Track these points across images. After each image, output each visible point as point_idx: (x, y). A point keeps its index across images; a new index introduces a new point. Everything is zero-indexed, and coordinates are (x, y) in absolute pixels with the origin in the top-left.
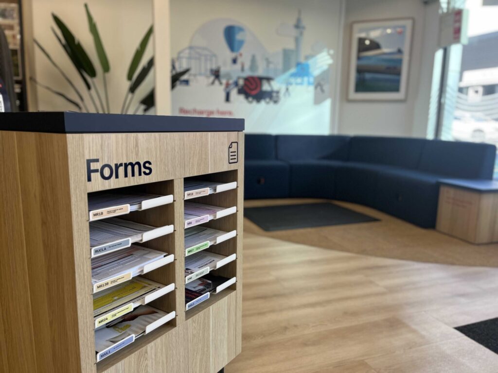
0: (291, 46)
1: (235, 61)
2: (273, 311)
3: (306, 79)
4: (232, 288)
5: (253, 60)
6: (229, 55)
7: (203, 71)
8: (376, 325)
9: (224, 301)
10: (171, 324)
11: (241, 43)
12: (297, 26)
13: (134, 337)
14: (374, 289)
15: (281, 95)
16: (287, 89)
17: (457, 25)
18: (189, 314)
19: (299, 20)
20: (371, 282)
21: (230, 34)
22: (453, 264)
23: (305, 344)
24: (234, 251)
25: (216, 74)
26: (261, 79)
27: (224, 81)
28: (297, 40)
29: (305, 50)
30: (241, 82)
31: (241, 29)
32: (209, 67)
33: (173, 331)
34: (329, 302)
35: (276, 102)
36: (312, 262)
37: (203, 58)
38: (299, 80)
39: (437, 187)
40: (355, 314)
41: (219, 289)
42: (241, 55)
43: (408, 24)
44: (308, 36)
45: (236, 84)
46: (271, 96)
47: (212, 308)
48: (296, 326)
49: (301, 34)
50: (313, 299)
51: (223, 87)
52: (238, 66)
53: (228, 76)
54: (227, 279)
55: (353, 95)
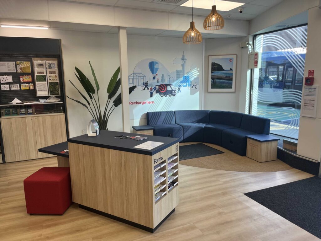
0: (180, 68)
1: (154, 78)
2: (185, 192)
3: (188, 83)
4: (177, 185)
5: (163, 77)
6: (152, 75)
7: (140, 84)
8: (219, 194)
9: (175, 189)
10: (166, 194)
11: (157, 69)
12: (183, 59)
13: (160, 197)
14: (219, 183)
15: (176, 92)
16: (179, 89)
17: (256, 60)
18: (169, 192)
19: (183, 56)
20: (218, 180)
21: (152, 66)
22: (249, 172)
23: (197, 201)
24: (177, 175)
25: (146, 85)
26: (167, 85)
27: (150, 88)
28: (183, 65)
29: (186, 70)
30: (157, 87)
31: (157, 63)
32: (142, 82)
33: (166, 196)
34: (204, 188)
35: (174, 96)
36: (196, 174)
37: (140, 78)
38: (185, 85)
39: (246, 138)
40: (212, 191)
41: (175, 185)
42: (157, 75)
43: (235, 57)
44: (188, 63)
45: (155, 88)
46: (172, 93)
47: (173, 190)
48: (193, 196)
49: (185, 62)
50: (198, 187)
51: (149, 90)
52: (156, 80)
53: (151, 85)
54: (176, 183)
55: (210, 90)
